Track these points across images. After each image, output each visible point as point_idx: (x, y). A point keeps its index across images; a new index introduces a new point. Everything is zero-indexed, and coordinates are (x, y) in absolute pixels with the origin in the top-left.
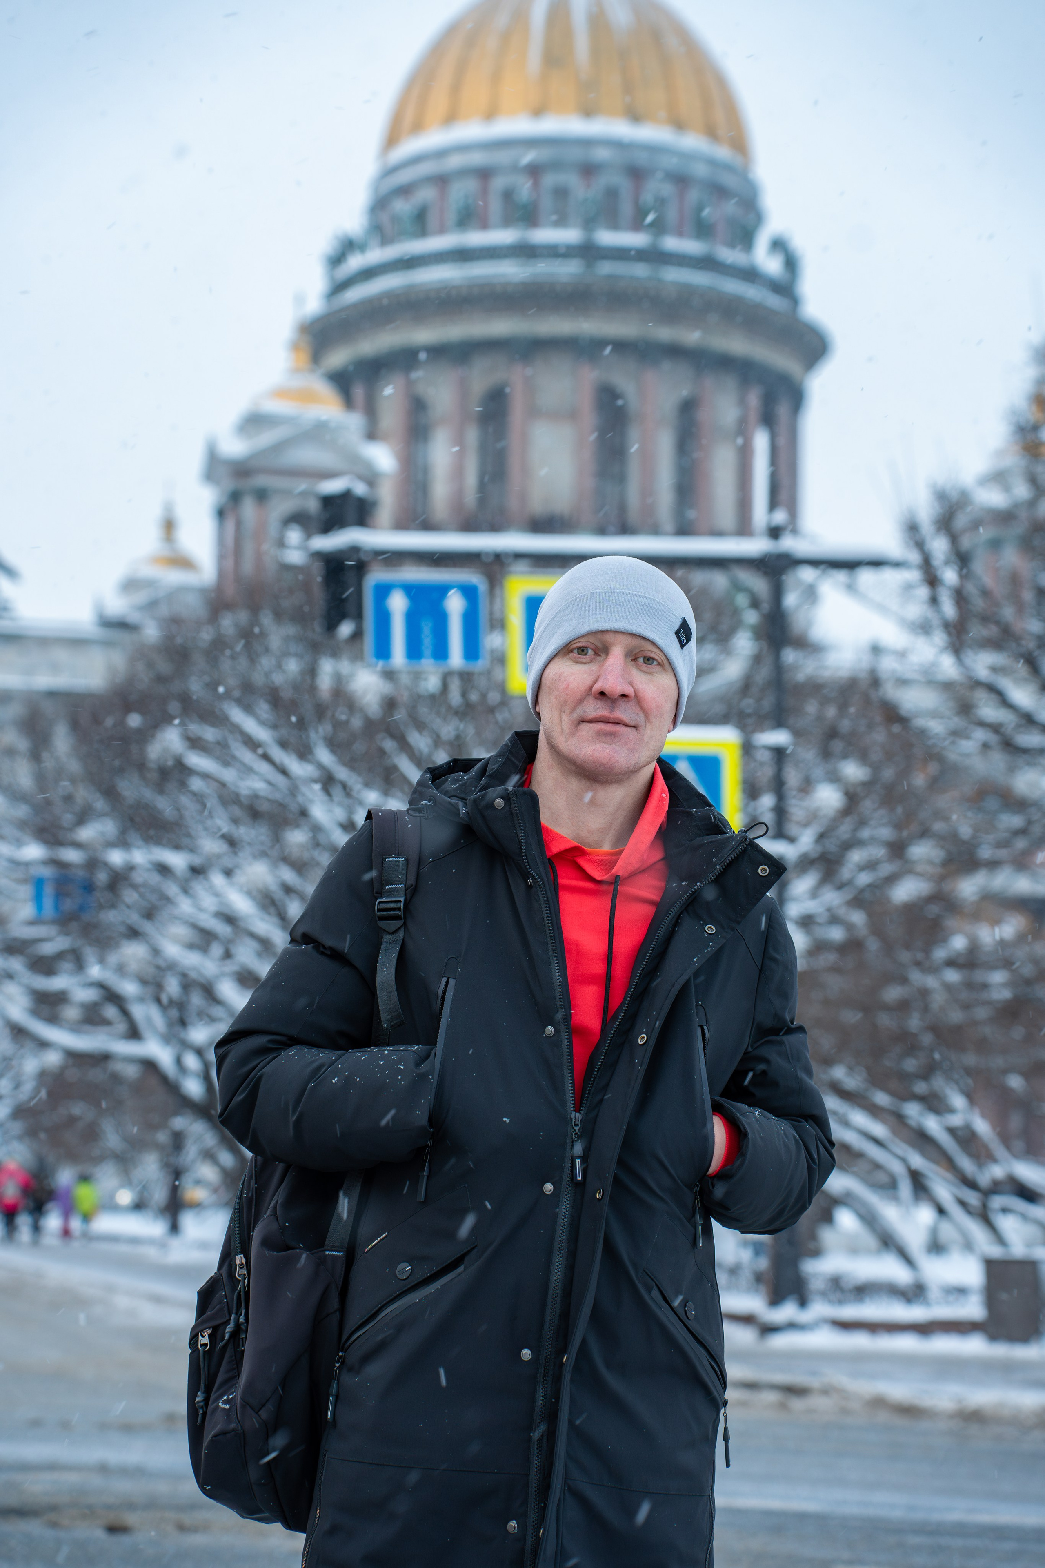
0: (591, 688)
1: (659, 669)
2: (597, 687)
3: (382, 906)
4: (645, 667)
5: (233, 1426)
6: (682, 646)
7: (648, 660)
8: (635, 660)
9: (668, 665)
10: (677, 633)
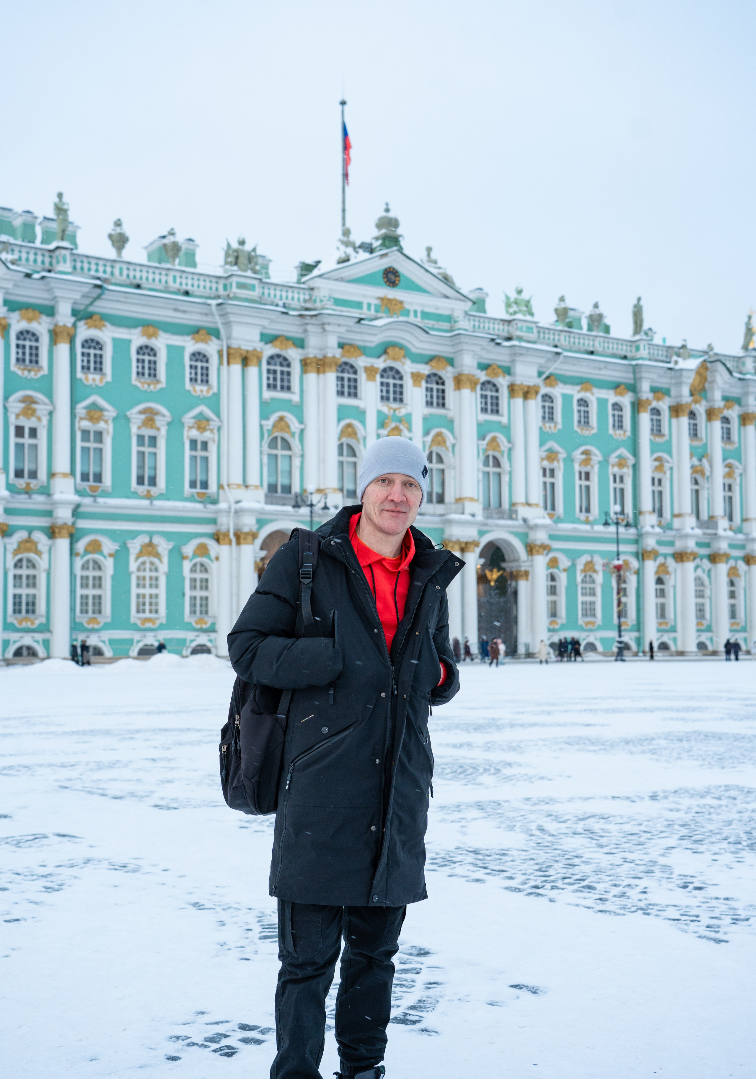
0: (387, 497)
1: (416, 488)
2: (390, 498)
3: (303, 573)
4: (410, 488)
5: (240, 784)
6: (424, 477)
7: (411, 485)
8: (405, 485)
9: (419, 487)
10: (422, 473)
